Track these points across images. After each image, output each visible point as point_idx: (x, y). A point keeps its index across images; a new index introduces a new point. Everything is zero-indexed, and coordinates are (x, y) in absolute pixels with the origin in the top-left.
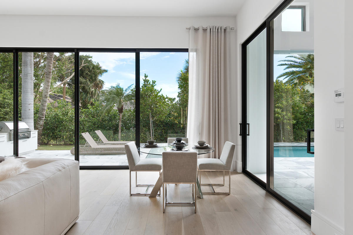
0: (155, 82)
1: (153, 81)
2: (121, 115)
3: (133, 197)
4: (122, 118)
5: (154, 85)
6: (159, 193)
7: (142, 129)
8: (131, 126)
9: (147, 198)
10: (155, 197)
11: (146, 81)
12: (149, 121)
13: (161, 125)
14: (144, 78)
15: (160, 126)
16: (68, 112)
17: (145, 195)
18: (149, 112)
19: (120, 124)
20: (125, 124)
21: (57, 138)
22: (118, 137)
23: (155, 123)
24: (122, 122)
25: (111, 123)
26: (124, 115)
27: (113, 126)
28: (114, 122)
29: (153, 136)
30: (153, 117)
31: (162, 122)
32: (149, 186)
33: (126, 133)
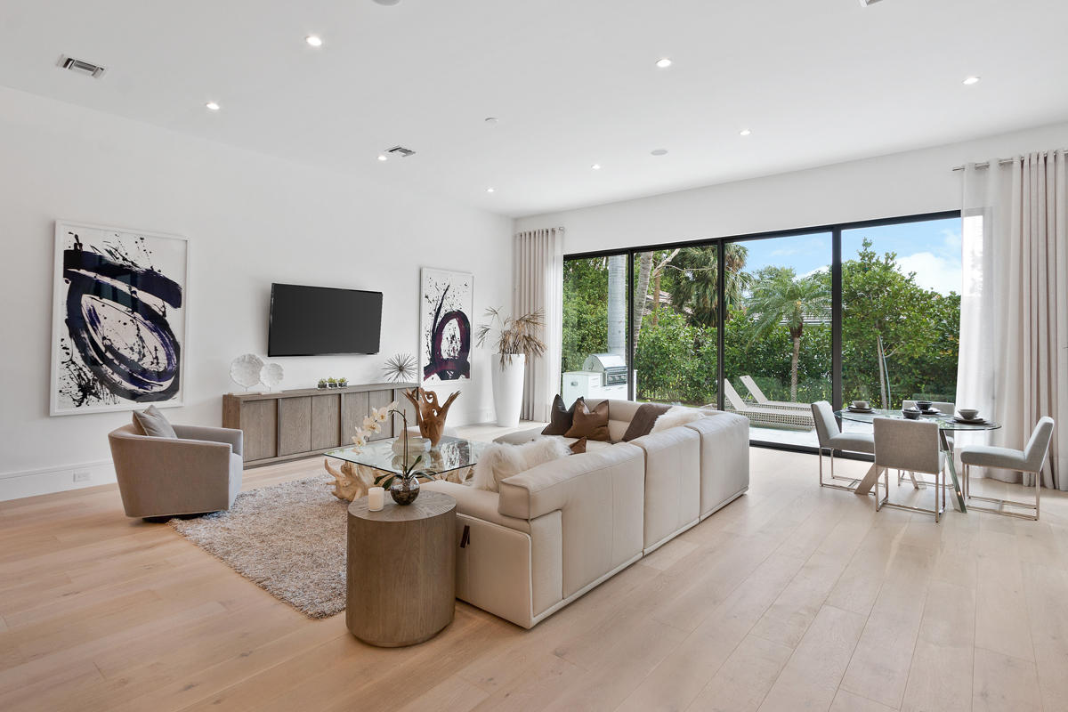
0: (894, 255)
1: (887, 254)
2: (798, 341)
3: (825, 489)
4: (800, 349)
5: (891, 263)
6: (873, 489)
7: (855, 376)
8: (824, 369)
9: (852, 494)
10: (867, 495)
11: (867, 256)
12: (877, 358)
13: (914, 371)
14: (862, 250)
15: (910, 370)
16: (678, 335)
17: (848, 489)
18: (876, 334)
19: (795, 362)
20: (807, 361)
21: (656, 387)
22: (789, 393)
23: (896, 363)
24: (801, 357)
25: (771, 360)
26: (806, 341)
27: (777, 366)
28: (779, 358)
29: (887, 396)
30: (888, 347)
31: (920, 362)
32: (856, 481)
33: (810, 385)
